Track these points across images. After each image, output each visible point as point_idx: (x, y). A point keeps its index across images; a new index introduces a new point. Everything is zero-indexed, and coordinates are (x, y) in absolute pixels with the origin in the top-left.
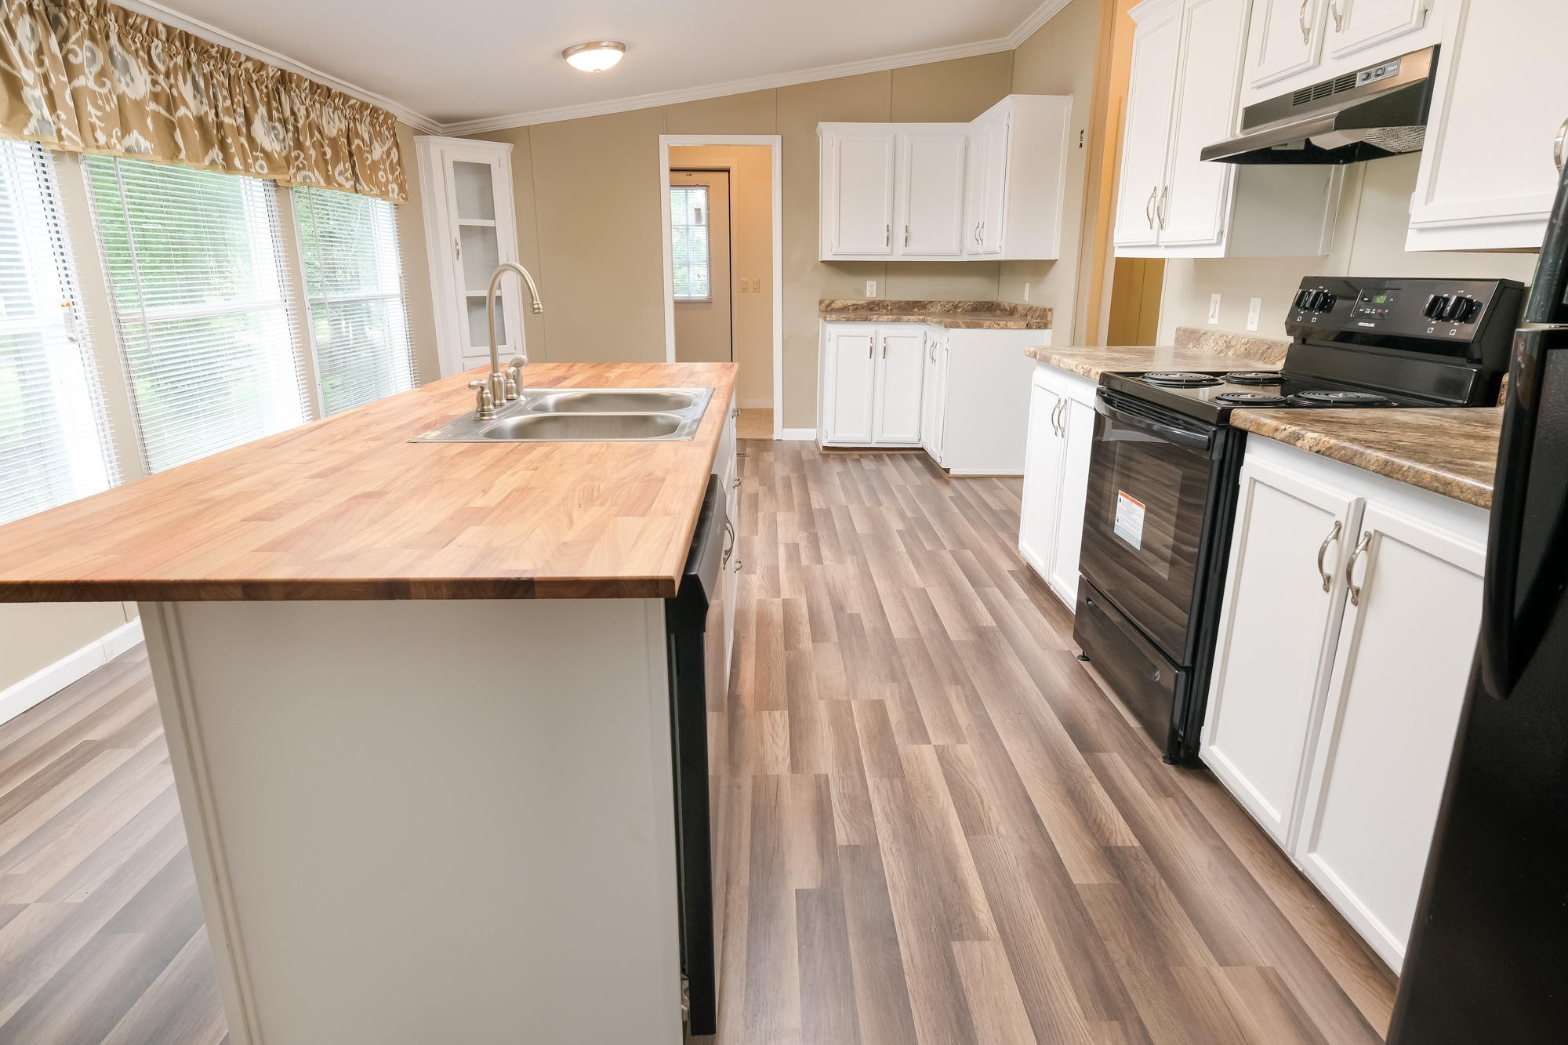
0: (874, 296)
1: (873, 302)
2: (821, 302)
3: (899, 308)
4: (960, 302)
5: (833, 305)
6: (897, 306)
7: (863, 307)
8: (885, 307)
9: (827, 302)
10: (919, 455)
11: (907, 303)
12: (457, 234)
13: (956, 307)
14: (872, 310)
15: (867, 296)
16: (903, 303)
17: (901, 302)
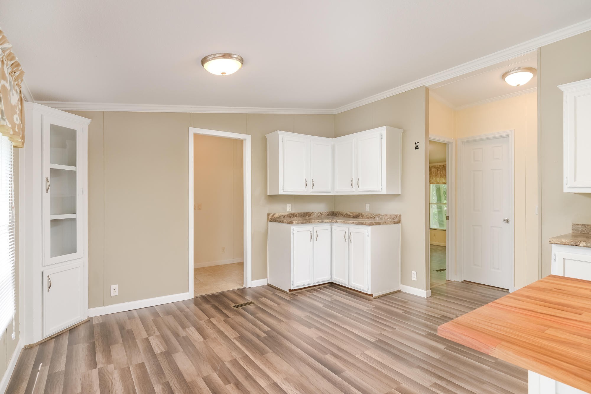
0: (291, 211)
1: (291, 214)
2: (268, 215)
3: (301, 216)
4: (323, 212)
5: (275, 216)
6: (300, 215)
7: (287, 216)
8: (296, 216)
9: (272, 214)
10: (332, 285)
11: (304, 213)
12: (48, 174)
13: (321, 214)
14: (290, 217)
15: (288, 211)
16: (303, 214)
17: (302, 213)
